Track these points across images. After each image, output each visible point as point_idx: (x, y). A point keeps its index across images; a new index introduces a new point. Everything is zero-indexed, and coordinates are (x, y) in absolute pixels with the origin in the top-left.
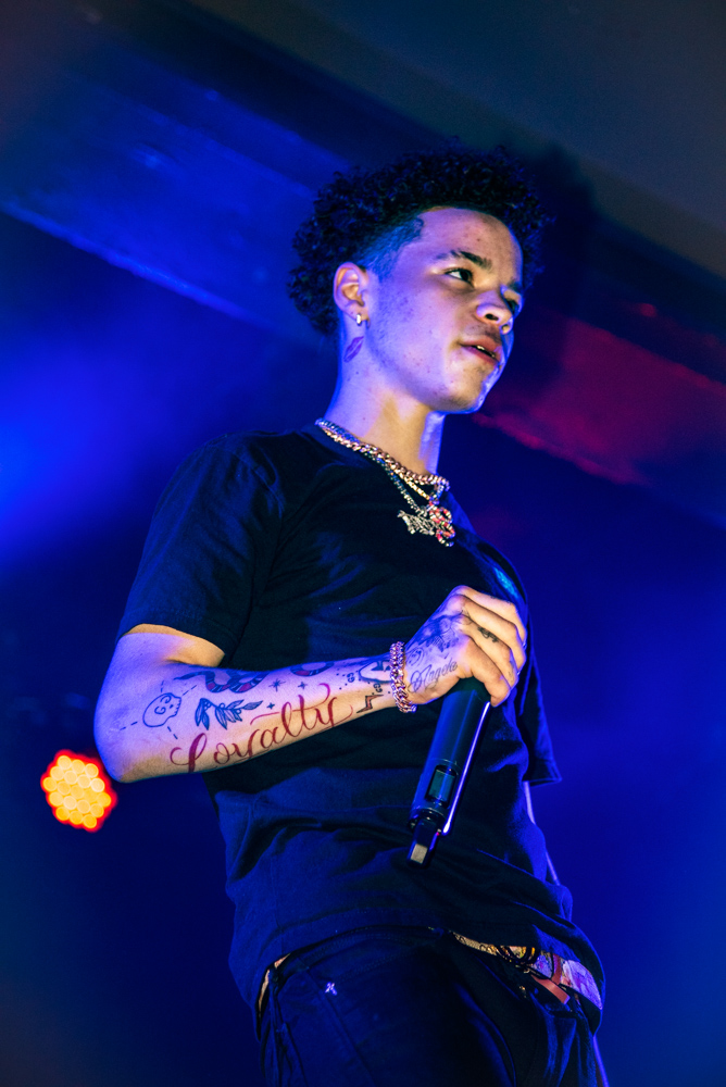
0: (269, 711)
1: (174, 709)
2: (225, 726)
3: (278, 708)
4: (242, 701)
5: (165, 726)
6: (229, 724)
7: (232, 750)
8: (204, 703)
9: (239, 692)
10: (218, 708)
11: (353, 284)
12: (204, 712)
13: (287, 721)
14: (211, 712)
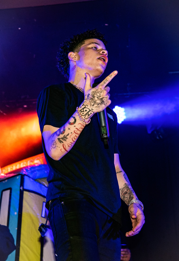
0: (72, 134)
1: (55, 143)
2: (66, 141)
3: (73, 132)
4: (65, 135)
5: (56, 146)
6: (66, 140)
7: (71, 144)
8: (59, 139)
9: (63, 134)
10: (62, 139)
11: (72, 55)
12: (60, 141)
13: (77, 133)
14: (61, 140)
